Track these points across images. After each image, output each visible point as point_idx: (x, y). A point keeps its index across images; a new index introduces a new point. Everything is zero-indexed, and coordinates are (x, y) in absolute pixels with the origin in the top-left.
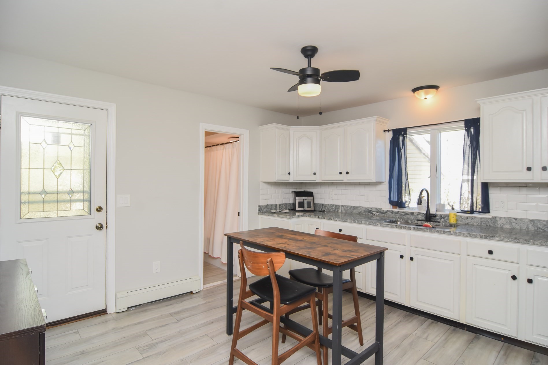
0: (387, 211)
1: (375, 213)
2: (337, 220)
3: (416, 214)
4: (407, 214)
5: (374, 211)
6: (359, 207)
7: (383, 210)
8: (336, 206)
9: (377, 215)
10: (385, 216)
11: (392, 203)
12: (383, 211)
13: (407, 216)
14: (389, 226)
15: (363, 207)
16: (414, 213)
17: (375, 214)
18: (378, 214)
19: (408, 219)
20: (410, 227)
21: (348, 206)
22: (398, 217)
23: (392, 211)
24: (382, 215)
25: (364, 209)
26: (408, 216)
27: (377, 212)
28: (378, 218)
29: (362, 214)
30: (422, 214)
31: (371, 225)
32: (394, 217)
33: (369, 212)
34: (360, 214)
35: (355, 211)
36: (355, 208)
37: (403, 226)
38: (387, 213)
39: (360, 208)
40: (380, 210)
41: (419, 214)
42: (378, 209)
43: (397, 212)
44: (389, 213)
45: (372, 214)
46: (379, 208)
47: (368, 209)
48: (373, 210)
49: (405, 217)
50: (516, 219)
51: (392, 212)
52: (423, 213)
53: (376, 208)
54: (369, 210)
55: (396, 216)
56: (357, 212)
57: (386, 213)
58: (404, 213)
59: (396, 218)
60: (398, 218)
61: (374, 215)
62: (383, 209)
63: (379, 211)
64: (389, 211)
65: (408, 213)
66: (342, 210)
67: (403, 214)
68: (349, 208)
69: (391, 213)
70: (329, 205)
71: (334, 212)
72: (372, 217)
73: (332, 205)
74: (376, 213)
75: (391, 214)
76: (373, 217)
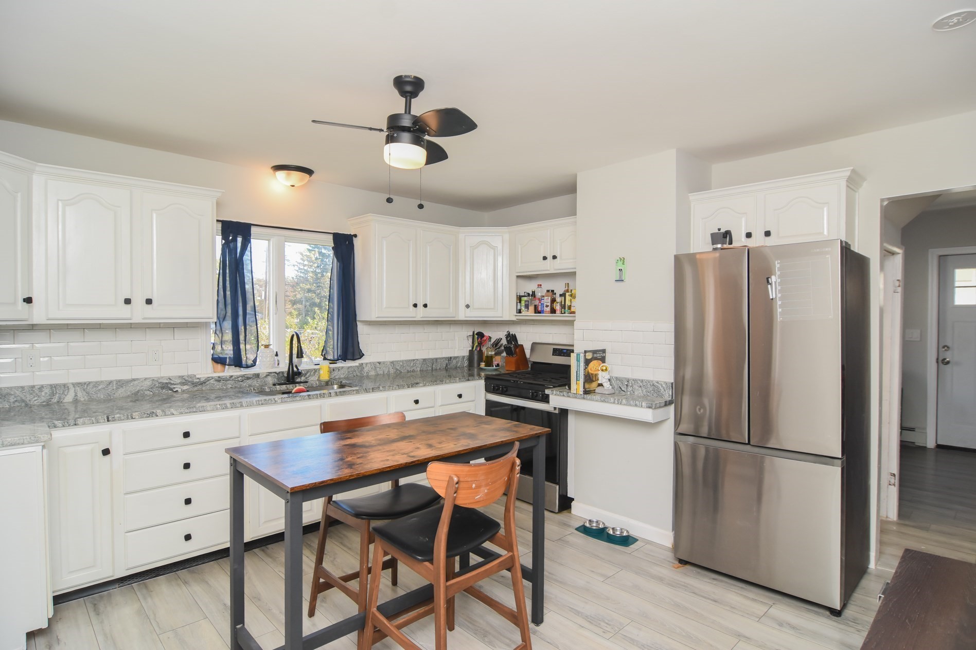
0: (208, 379)
1: (179, 386)
2: (173, 414)
3: (263, 376)
4: (248, 378)
5: (175, 384)
6: (134, 380)
7: (198, 378)
8: (53, 387)
9: (183, 391)
10: (204, 388)
11: (218, 360)
12: (198, 380)
14: (298, 398)
15: (146, 379)
16: (261, 375)
17: (179, 390)
18: (185, 387)
19: (250, 386)
20: (330, 393)
21: (96, 382)
22: (230, 386)
23: (219, 377)
24: (196, 389)
25: (148, 383)
26: (249, 382)
27: (183, 384)
28: (186, 396)
29: (144, 396)
30: (273, 374)
31: (262, 404)
32: (223, 388)
33: (163, 388)
34: (137, 397)
35: (121, 392)
36: (123, 384)
37: (320, 394)
38: (208, 383)
39: (136, 382)
40: (190, 380)
41: (268, 375)
42: (187, 378)
43: (228, 378)
44: (212, 381)
45: (171, 389)
46: (188, 376)
47: (160, 381)
48: (172, 382)
49: (245, 384)
50: (379, 363)
51: (219, 380)
52: (274, 373)
53: (181, 377)
54: (163, 384)
55: (225, 385)
56: (129, 393)
57: (205, 383)
58: (241, 376)
59: (227, 388)
60: (231, 387)
61: (177, 391)
62: (197, 377)
63: (189, 382)
64: (212, 378)
65: (249, 376)
66: (76, 395)
67: (239, 379)
68: (100, 387)
69: (216, 380)
70: (23, 388)
71: (47, 405)
72: (172, 396)
73: (36, 387)
74: (182, 387)
75: (218, 383)
76: (175, 397)
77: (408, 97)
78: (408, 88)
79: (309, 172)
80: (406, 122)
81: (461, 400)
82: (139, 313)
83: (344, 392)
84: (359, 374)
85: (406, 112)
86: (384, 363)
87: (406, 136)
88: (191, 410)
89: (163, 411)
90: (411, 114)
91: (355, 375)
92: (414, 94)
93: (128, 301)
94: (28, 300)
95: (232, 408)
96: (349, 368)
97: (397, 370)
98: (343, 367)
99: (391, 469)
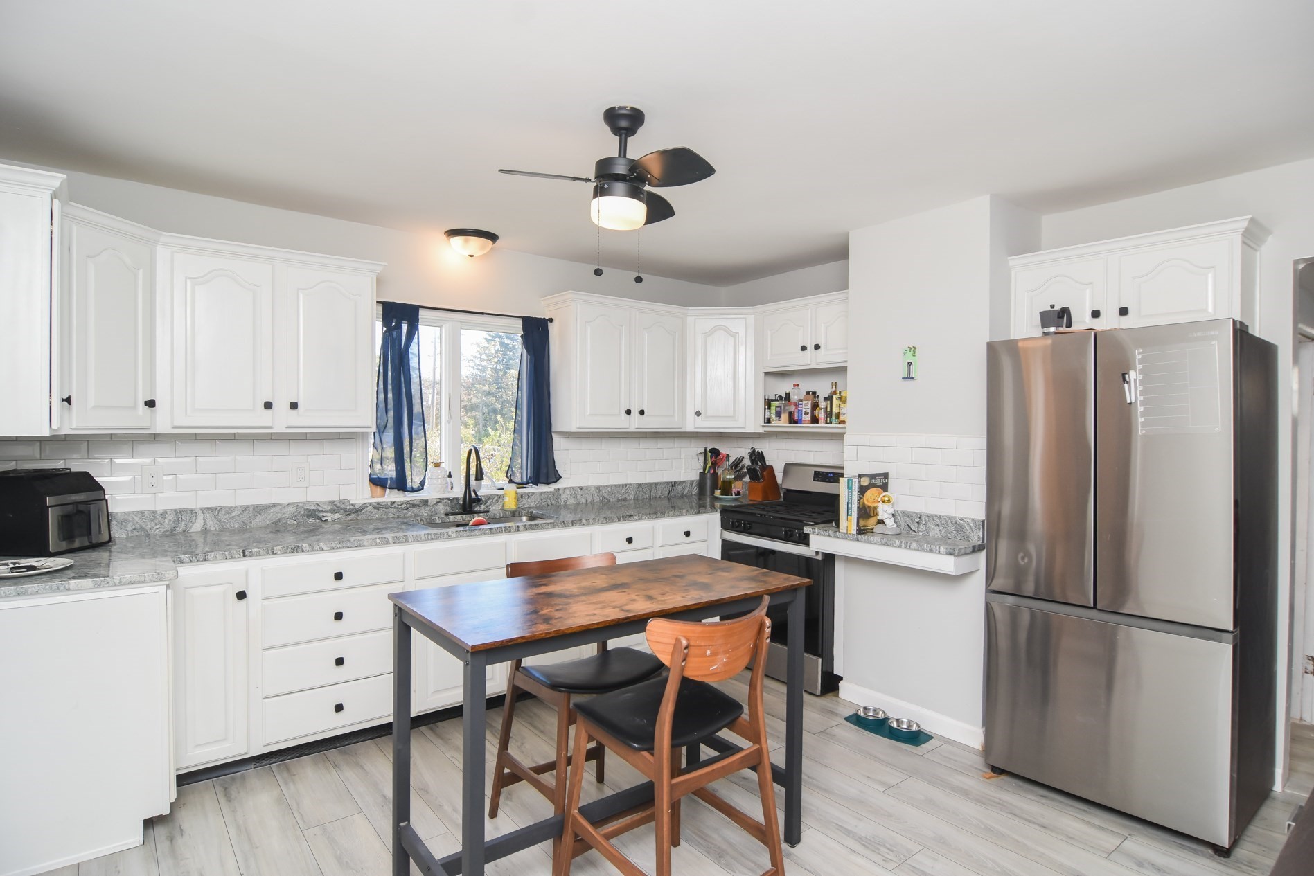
0: (364, 506)
1: (329, 514)
3: (432, 503)
4: (414, 506)
5: (324, 512)
6: (275, 505)
7: (352, 505)
8: (179, 513)
9: (334, 521)
10: (359, 518)
11: (378, 482)
12: (352, 507)
13: (413, 509)
14: (476, 532)
15: (289, 504)
16: (429, 502)
17: (330, 520)
18: (337, 516)
19: (416, 515)
20: (518, 526)
21: (230, 508)
22: (392, 515)
23: (378, 503)
24: (349, 518)
25: (292, 510)
26: (416, 510)
27: (334, 511)
28: (337, 527)
29: (286, 526)
30: (445, 501)
31: (432, 539)
32: (383, 518)
33: (309, 516)
34: (278, 527)
35: (259, 521)
36: (261, 510)
37: (505, 527)
38: (364, 511)
39: (277, 508)
40: (343, 506)
41: (439, 502)
42: (338, 505)
43: (389, 504)
44: (369, 509)
45: (319, 518)
46: (340, 501)
47: (306, 507)
48: (321, 509)
49: (410, 513)
50: (581, 488)
51: (378, 507)
52: (446, 499)
53: (332, 503)
54: (309, 510)
55: (386, 514)
56: (268, 522)
57: (361, 510)
58: (405, 503)
59: (388, 518)
60: (393, 517)
61: (326, 521)
62: (351, 502)
63: (342, 509)
64: (370, 504)
65: (415, 503)
66: (205, 524)
67: (403, 506)
68: (234, 514)
69: (374, 508)
70: (142, 513)
71: (171, 534)
72: (321, 527)
73: (159, 512)
74: (332, 515)
75: (375, 511)
76: (323, 528)
77: (623, 136)
78: (624, 123)
79: (492, 237)
80: (621, 169)
81: (688, 539)
82: (281, 420)
83: (536, 525)
84: (554, 502)
85: (620, 156)
86: (587, 488)
87: (620, 186)
88: (344, 545)
89: (310, 545)
90: (627, 157)
91: (549, 503)
92: (631, 131)
93: (268, 405)
94: (151, 404)
95: (394, 543)
96: (541, 494)
97: (604, 497)
98: (533, 493)
99: (600, 626)
